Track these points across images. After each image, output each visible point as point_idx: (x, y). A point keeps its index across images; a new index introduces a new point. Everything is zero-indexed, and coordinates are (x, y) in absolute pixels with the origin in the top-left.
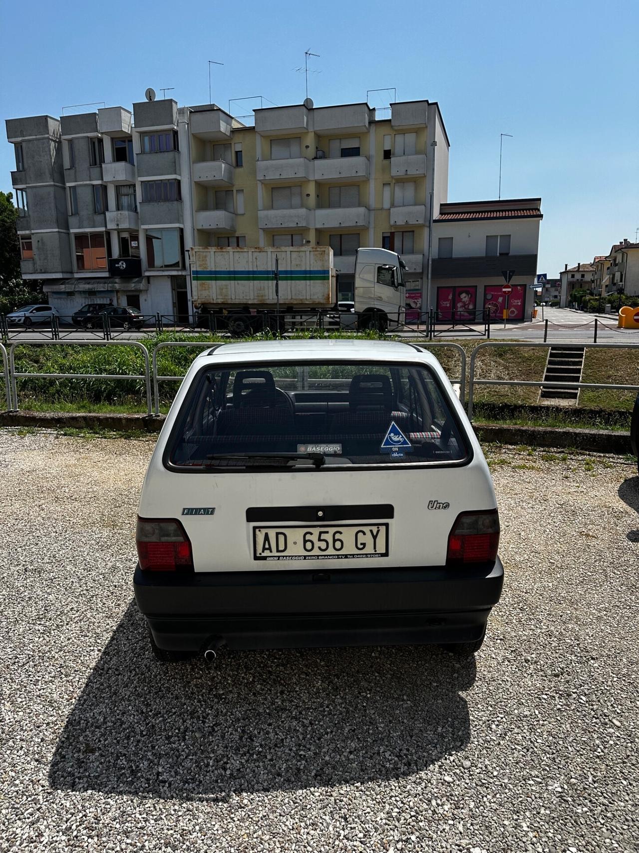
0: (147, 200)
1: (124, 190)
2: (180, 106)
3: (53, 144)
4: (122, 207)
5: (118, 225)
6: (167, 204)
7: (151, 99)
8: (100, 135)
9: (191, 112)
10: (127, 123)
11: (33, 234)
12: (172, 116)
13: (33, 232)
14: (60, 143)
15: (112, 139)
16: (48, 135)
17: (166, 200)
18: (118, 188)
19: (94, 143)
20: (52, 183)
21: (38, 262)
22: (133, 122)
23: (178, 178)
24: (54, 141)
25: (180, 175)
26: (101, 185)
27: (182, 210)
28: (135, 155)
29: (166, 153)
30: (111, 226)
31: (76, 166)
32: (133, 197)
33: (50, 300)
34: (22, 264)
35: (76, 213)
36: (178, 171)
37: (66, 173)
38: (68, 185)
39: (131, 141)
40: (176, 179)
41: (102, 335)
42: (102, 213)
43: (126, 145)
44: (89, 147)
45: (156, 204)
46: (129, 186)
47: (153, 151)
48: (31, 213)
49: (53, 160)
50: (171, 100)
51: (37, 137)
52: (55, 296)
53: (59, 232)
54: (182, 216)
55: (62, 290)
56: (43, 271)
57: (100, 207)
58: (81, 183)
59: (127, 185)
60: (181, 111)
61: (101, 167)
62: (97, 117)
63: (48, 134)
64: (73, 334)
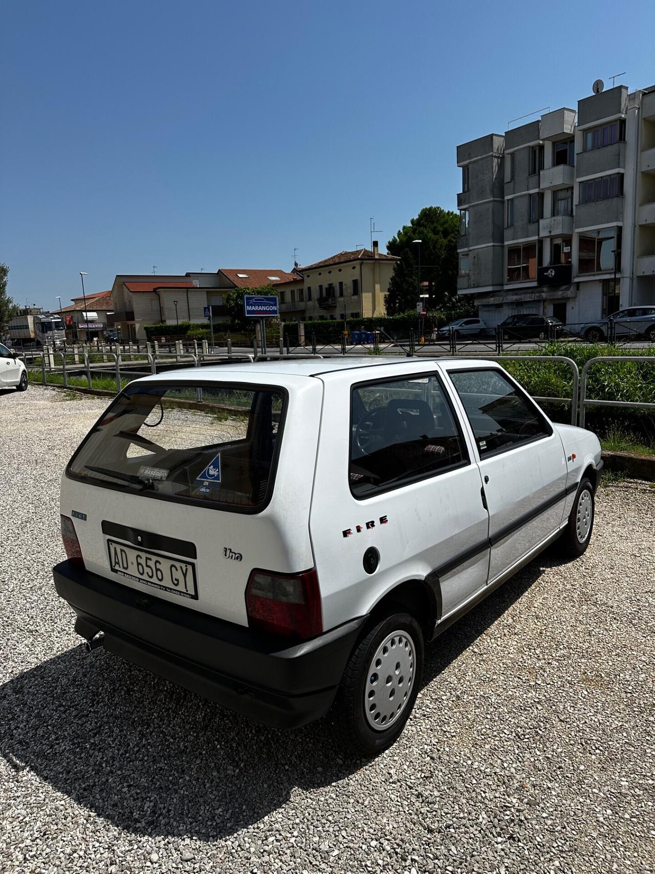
0: (585, 201)
1: (561, 195)
2: (630, 91)
3: (496, 160)
4: (558, 212)
5: (550, 232)
6: (606, 202)
7: (598, 92)
8: (541, 142)
9: (644, 94)
10: (570, 124)
11: (470, 251)
12: (620, 104)
13: (471, 248)
14: (502, 158)
15: (554, 143)
16: (491, 153)
17: (606, 197)
18: (555, 193)
19: (535, 151)
20: (492, 199)
21: (472, 278)
22: (576, 120)
23: (621, 171)
24: (496, 157)
25: (624, 168)
26: (538, 193)
27: (623, 207)
28: (575, 156)
29: (610, 147)
30: (543, 233)
31: (516, 178)
32: (570, 200)
33: (480, 313)
34: (458, 280)
35: (512, 225)
36: (621, 163)
37: (505, 186)
38: (507, 198)
39: (573, 141)
40: (618, 173)
41: (494, 346)
42: (536, 222)
43: (568, 147)
44: (529, 157)
45: (593, 204)
46: (567, 189)
47: (595, 147)
48: (470, 231)
49: (494, 177)
50: (621, 87)
51: (483, 156)
52: (485, 309)
53: (493, 246)
54: (622, 213)
55: (491, 303)
56: (476, 285)
57: (535, 216)
58: (519, 194)
59: (564, 189)
60: (632, 97)
61: (539, 174)
62: (540, 124)
63: (492, 151)
64: (469, 346)
